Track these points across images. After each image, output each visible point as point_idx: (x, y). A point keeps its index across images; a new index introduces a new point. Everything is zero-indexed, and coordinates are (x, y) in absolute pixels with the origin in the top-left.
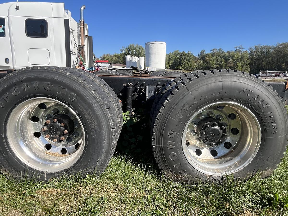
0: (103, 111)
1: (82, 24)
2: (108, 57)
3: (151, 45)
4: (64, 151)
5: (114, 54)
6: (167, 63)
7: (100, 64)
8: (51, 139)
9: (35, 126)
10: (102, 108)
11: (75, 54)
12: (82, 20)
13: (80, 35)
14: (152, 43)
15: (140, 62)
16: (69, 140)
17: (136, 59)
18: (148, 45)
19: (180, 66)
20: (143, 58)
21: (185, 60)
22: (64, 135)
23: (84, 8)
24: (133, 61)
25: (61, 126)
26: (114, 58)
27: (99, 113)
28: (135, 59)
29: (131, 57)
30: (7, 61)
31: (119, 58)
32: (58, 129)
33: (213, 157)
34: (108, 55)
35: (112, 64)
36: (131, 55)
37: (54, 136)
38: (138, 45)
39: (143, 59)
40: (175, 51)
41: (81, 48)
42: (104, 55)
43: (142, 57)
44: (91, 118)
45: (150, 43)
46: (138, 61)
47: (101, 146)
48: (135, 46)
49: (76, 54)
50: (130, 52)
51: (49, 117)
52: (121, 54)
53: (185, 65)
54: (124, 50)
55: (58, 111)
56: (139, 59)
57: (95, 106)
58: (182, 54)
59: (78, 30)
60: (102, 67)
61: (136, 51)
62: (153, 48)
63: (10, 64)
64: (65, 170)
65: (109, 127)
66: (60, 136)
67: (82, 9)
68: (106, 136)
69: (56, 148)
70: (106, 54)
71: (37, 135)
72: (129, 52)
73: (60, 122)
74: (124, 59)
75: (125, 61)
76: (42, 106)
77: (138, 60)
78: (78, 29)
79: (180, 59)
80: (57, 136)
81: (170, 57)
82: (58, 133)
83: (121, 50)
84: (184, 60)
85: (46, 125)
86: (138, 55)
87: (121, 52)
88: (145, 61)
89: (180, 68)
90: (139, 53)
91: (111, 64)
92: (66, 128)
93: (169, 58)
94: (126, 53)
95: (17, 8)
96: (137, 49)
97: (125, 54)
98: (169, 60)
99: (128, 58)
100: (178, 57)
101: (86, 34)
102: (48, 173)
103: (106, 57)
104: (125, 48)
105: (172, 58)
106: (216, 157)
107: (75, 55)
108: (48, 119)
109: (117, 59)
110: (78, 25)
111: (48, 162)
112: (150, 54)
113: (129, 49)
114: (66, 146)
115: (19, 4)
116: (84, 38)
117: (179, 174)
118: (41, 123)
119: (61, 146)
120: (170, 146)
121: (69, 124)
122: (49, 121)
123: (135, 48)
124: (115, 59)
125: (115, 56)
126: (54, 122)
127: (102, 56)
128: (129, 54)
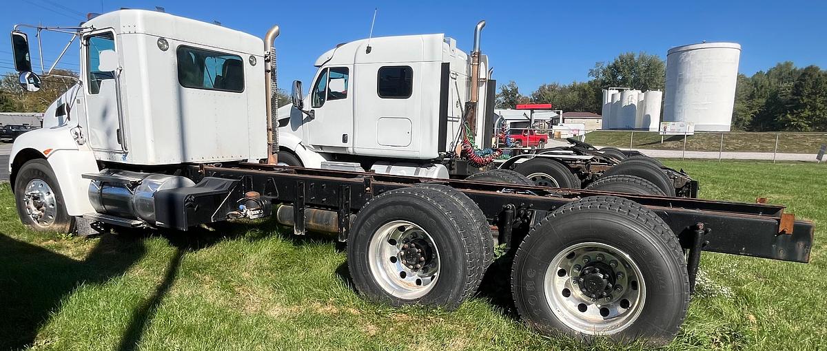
0: (460, 240)
1: (477, 59)
2: (551, 94)
3: (688, 55)
4: (418, 282)
5: (572, 84)
6: (742, 106)
7: (528, 112)
8: (407, 265)
9: (391, 249)
10: (458, 237)
11: (457, 119)
12: (477, 51)
13: (470, 79)
14: (691, 47)
15: (646, 107)
16: (425, 270)
17: (636, 98)
18: (676, 55)
19: (792, 114)
20: (659, 94)
21: (816, 94)
22: (420, 262)
23: (483, 26)
24: (626, 103)
25: (418, 252)
26: (570, 96)
27: (455, 241)
28: (633, 96)
29: (620, 90)
30: (345, 139)
31: (585, 96)
32: (415, 255)
33: (601, 318)
34: (552, 88)
35: (561, 112)
36: (622, 85)
37: (410, 262)
38: (646, 55)
39: (656, 97)
40: (779, 65)
41: (471, 107)
42: (543, 88)
43: (656, 89)
44: (447, 247)
45: (684, 49)
46: (642, 104)
47: (455, 277)
48: (636, 58)
49: (460, 120)
50: (620, 77)
51: (406, 241)
52: (590, 83)
53: (814, 109)
54: (601, 70)
55: (417, 236)
56: (645, 97)
57: (451, 233)
58: (804, 74)
59: (469, 70)
60: (533, 122)
61: (639, 73)
62: (691, 63)
63: (348, 145)
64: (418, 299)
65: (464, 258)
66: (417, 263)
67: (479, 26)
68: (461, 267)
69: (410, 278)
70: (549, 83)
71: (393, 260)
72: (614, 77)
73: (417, 247)
74: (600, 97)
75: (601, 104)
76: (401, 229)
77: (642, 98)
78: (467, 66)
79: (797, 90)
80: (414, 263)
81: (756, 87)
82: (415, 259)
83: (591, 72)
84: (813, 93)
85: (403, 249)
86: (645, 84)
87: (592, 79)
88: (663, 103)
89: (794, 121)
90: (647, 78)
91: (558, 113)
92: (422, 255)
93: (748, 90)
94: (607, 81)
95: (369, 50)
96: (642, 66)
97: (603, 83)
98: (752, 97)
99: (611, 95)
100: (787, 87)
101: (482, 76)
102: (401, 299)
103: (547, 92)
104: (605, 66)
105: (763, 90)
106: (606, 317)
107: (458, 121)
108: (405, 243)
109: (577, 99)
110: (468, 61)
111: (401, 289)
112: (681, 80)
113: (615, 69)
114: (422, 277)
115: (372, 42)
116: (479, 85)
117: (539, 323)
118: (398, 247)
119: (416, 276)
120: (529, 287)
121: (426, 252)
122: (406, 246)
123: (637, 65)
124: (573, 97)
125: (573, 89)
126: (411, 247)
127: (535, 90)
128: (614, 82)
